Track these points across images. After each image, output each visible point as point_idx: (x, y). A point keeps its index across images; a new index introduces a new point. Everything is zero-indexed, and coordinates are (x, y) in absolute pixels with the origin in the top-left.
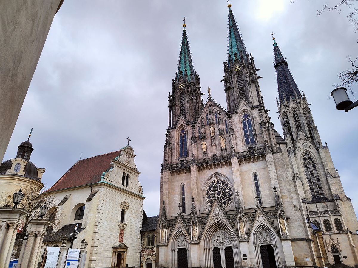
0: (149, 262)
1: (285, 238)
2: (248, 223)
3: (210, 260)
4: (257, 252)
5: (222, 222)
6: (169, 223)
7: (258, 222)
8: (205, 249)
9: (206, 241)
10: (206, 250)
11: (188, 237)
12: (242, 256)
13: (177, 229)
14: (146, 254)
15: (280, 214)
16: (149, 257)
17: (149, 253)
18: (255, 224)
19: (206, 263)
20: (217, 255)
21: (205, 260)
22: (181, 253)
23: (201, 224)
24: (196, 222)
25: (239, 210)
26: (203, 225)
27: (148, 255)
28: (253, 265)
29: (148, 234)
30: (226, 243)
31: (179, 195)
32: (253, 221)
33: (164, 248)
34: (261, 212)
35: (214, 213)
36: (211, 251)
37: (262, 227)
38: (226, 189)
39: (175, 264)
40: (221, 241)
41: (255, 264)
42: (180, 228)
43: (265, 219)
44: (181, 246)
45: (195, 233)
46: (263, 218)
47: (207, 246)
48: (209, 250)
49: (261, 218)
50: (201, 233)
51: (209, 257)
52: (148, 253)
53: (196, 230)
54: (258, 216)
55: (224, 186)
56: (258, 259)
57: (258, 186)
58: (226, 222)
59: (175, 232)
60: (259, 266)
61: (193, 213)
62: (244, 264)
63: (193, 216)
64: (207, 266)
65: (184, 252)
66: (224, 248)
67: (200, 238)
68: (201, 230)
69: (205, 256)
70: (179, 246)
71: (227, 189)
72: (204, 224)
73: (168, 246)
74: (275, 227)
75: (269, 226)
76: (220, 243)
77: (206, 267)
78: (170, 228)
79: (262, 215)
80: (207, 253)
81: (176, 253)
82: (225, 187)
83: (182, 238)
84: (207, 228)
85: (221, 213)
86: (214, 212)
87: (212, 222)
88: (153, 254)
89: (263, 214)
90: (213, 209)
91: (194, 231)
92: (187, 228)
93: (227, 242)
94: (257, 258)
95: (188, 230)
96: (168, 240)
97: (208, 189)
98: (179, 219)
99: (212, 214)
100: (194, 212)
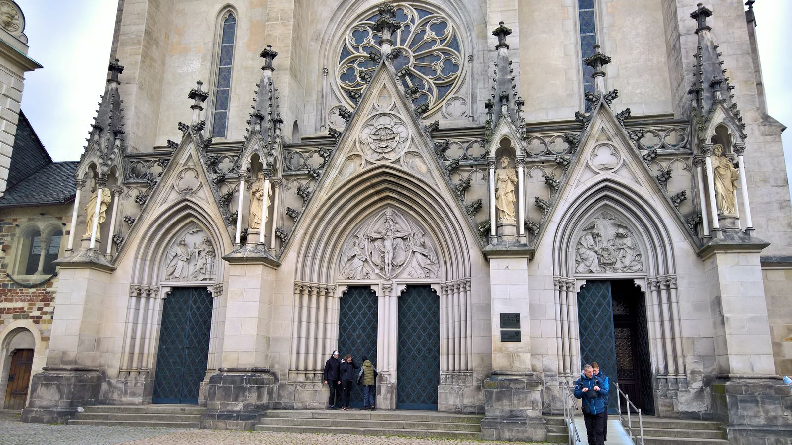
0: (20, 342)
1: (737, 241)
2: (538, 175)
3: (325, 339)
4: (565, 307)
5: (405, 169)
6: (133, 170)
7: (588, 174)
8: (301, 290)
9: (314, 258)
10: (306, 297)
11: (225, 235)
12: (496, 322)
13: (174, 197)
14: (9, 311)
15: (721, 128)
16: (22, 323)
17: (25, 305)
18: (573, 181)
19: (298, 353)
20: (359, 322)
21: (299, 338)
22: (180, 309)
23: (297, 177)
24: (271, 159)
25: (504, 109)
26: (304, 183)
27: (19, 313)
28: (539, 366)
29: (30, 220)
30: (409, 269)
31: (204, 58)
32: (562, 165)
33: (84, 275)
34: (608, 126)
35: (367, 130)
36: (334, 304)
37: (606, 197)
38: (434, 41)
39: (141, 353)
40: (388, 258)
41: (553, 363)
42: (188, 190)
43: (629, 159)
44: (187, 276)
45: (261, 213)
46: (615, 153)
47: (313, 278)
48: (323, 299)
49: (604, 156)
50: (291, 215)
51: (321, 326)
52: (19, 305)
53: (266, 198)
54: (591, 144)
55: (427, 28)
56: (567, 340)
57: (593, 30)
58: (424, 169)
59: (156, 210)
60: (568, 371)
61: (261, 118)
62: (499, 362)
63: (260, 132)
64: (302, 367)
65: (195, 302)
66: (398, 291)
67: (283, 239)
68: (295, 204)
69: (300, 322)
70: (176, 274)
71: (442, 41)
72: (313, 176)
73: (112, 270)
74: (678, 196)
75: (645, 191)
76: (382, 269)
77: (297, 370)
78: (134, 193)
79: (617, 142)
80: (309, 308)
81: (156, 306)
82: (430, 34)
83: (195, 240)
84: (323, 196)
85: (407, 131)
86: (368, 124)
87: (354, 169)
88: (46, 309)
89: (619, 134)
90: (368, 107)
91: (255, 203)
92: (225, 190)
93: (414, 263)
94: (563, 338)
95: (228, 200)
96: (119, 243)
97: (350, 41)
98: (191, 149)
99: (360, 132)
100: (265, 113)
